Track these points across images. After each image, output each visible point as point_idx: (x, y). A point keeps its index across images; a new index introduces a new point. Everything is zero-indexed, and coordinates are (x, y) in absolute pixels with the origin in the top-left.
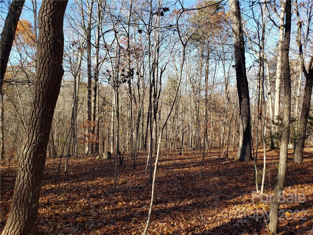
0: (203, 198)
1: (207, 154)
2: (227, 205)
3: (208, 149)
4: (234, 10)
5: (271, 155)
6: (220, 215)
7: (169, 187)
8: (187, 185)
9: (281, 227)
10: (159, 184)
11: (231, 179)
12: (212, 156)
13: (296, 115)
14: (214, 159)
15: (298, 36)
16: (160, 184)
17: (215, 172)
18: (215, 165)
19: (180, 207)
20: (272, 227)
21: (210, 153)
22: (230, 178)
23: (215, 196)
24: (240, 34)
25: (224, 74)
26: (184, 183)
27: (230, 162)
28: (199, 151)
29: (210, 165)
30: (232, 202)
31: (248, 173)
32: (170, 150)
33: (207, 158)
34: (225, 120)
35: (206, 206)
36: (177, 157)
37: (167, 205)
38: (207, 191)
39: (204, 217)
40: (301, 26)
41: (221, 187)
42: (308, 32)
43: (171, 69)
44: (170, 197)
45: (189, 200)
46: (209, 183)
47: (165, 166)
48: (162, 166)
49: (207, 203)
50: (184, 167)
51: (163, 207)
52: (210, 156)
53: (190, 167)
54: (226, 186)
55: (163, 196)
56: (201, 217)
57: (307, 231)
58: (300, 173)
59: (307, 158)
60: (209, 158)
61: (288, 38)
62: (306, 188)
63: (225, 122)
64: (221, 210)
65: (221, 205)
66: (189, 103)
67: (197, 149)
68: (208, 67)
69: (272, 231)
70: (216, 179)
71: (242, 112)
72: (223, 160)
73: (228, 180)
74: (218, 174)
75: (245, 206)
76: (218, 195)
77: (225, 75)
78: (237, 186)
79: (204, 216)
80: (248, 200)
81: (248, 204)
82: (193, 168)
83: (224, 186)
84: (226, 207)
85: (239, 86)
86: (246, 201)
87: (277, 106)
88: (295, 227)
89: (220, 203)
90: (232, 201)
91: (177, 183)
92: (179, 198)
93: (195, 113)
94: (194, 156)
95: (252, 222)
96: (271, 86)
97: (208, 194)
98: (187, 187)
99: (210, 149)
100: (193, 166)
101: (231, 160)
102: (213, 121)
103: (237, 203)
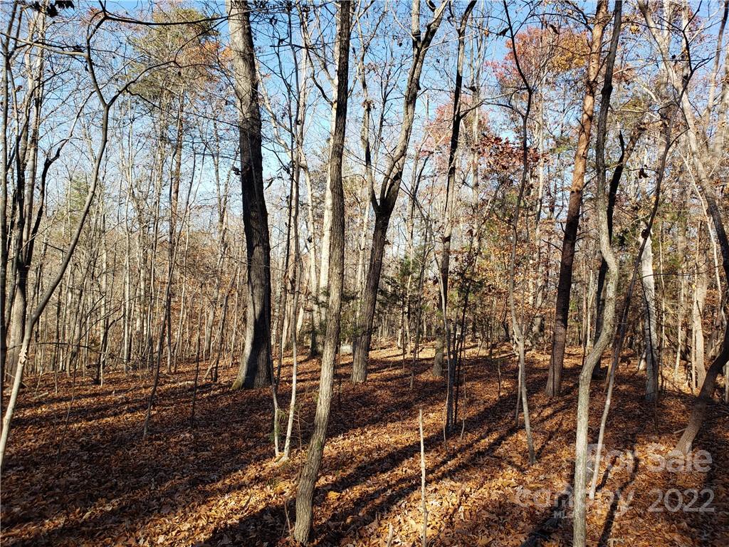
0: (150, 490)
1: (168, 378)
2: (206, 497)
3: (170, 364)
4: (241, 47)
5: (310, 370)
6: (188, 526)
7: (52, 474)
8: (108, 462)
9: (318, 526)
10: (20, 471)
11: (220, 434)
12: (181, 382)
13: (359, 285)
14: (184, 387)
15: (364, 130)
16: (25, 470)
17: (183, 421)
18: (187, 402)
19: (82, 523)
20: (299, 530)
21: (175, 373)
22: (219, 430)
23: (179, 479)
24: (252, 102)
25: (216, 187)
26: (100, 457)
27: (222, 393)
28: (147, 371)
29: (172, 405)
30: (218, 489)
31: (260, 416)
32: (68, 372)
33: (167, 386)
34: (216, 294)
35: (156, 509)
36: (87, 390)
37: (43, 525)
38: (160, 470)
39: (145, 539)
40: (369, 110)
41: (195, 455)
42: (381, 125)
43: (77, 157)
44: (55, 502)
45: (109, 501)
46: (168, 449)
47: (47, 418)
48: (38, 419)
49: (158, 499)
50: (103, 416)
51: (29, 533)
52: (174, 383)
53: (121, 413)
54: (208, 451)
55: (32, 501)
56: (138, 541)
57: (366, 525)
58: (361, 403)
59: (374, 371)
60: (173, 386)
61: (341, 130)
62: (369, 433)
63: (216, 299)
64: (191, 511)
65: (193, 501)
66: (127, 250)
67: (143, 367)
68: (179, 164)
69: (301, 540)
70: (186, 437)
71: (253, 277)
72: (205, 390)
73: (214, 436)
74: (191, 423)
75: (247, 494)
76: (187, 476)
77: (219, 190)
78: (232, 448)
79: (148, 534)
80: (256, 478)
81: (255, 487)
82: (128, 415)
83: (204, 451)
84: (204, 503)
85: (247, 217)
86: (252, 480)
87: (325, 266)
88: (345, 521)
89: (191, 494)
90: (219, 485)
91: (81, 460)
92: (81, 500)
93: (142, 275)
94: (133, 385)
95: (260, 527)
96: (316, 224)
97: (162, 477)
98: (106, 466)
99: (177, 363)
100: (129, 411)
101: (224, 387)
102: (188, 296)
103: (230, 490)
